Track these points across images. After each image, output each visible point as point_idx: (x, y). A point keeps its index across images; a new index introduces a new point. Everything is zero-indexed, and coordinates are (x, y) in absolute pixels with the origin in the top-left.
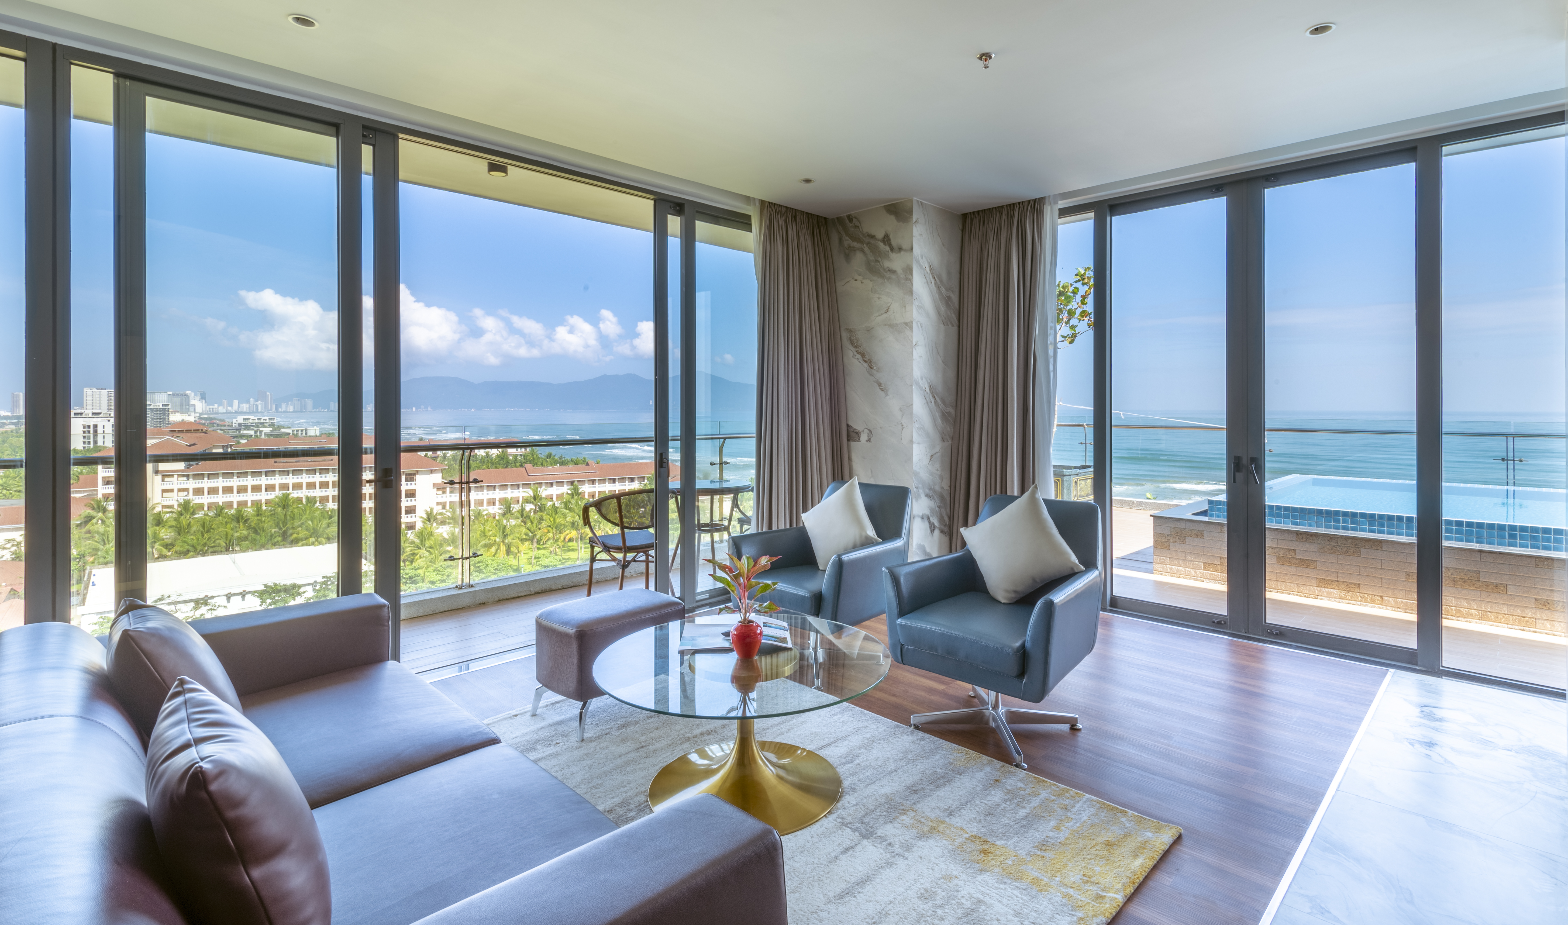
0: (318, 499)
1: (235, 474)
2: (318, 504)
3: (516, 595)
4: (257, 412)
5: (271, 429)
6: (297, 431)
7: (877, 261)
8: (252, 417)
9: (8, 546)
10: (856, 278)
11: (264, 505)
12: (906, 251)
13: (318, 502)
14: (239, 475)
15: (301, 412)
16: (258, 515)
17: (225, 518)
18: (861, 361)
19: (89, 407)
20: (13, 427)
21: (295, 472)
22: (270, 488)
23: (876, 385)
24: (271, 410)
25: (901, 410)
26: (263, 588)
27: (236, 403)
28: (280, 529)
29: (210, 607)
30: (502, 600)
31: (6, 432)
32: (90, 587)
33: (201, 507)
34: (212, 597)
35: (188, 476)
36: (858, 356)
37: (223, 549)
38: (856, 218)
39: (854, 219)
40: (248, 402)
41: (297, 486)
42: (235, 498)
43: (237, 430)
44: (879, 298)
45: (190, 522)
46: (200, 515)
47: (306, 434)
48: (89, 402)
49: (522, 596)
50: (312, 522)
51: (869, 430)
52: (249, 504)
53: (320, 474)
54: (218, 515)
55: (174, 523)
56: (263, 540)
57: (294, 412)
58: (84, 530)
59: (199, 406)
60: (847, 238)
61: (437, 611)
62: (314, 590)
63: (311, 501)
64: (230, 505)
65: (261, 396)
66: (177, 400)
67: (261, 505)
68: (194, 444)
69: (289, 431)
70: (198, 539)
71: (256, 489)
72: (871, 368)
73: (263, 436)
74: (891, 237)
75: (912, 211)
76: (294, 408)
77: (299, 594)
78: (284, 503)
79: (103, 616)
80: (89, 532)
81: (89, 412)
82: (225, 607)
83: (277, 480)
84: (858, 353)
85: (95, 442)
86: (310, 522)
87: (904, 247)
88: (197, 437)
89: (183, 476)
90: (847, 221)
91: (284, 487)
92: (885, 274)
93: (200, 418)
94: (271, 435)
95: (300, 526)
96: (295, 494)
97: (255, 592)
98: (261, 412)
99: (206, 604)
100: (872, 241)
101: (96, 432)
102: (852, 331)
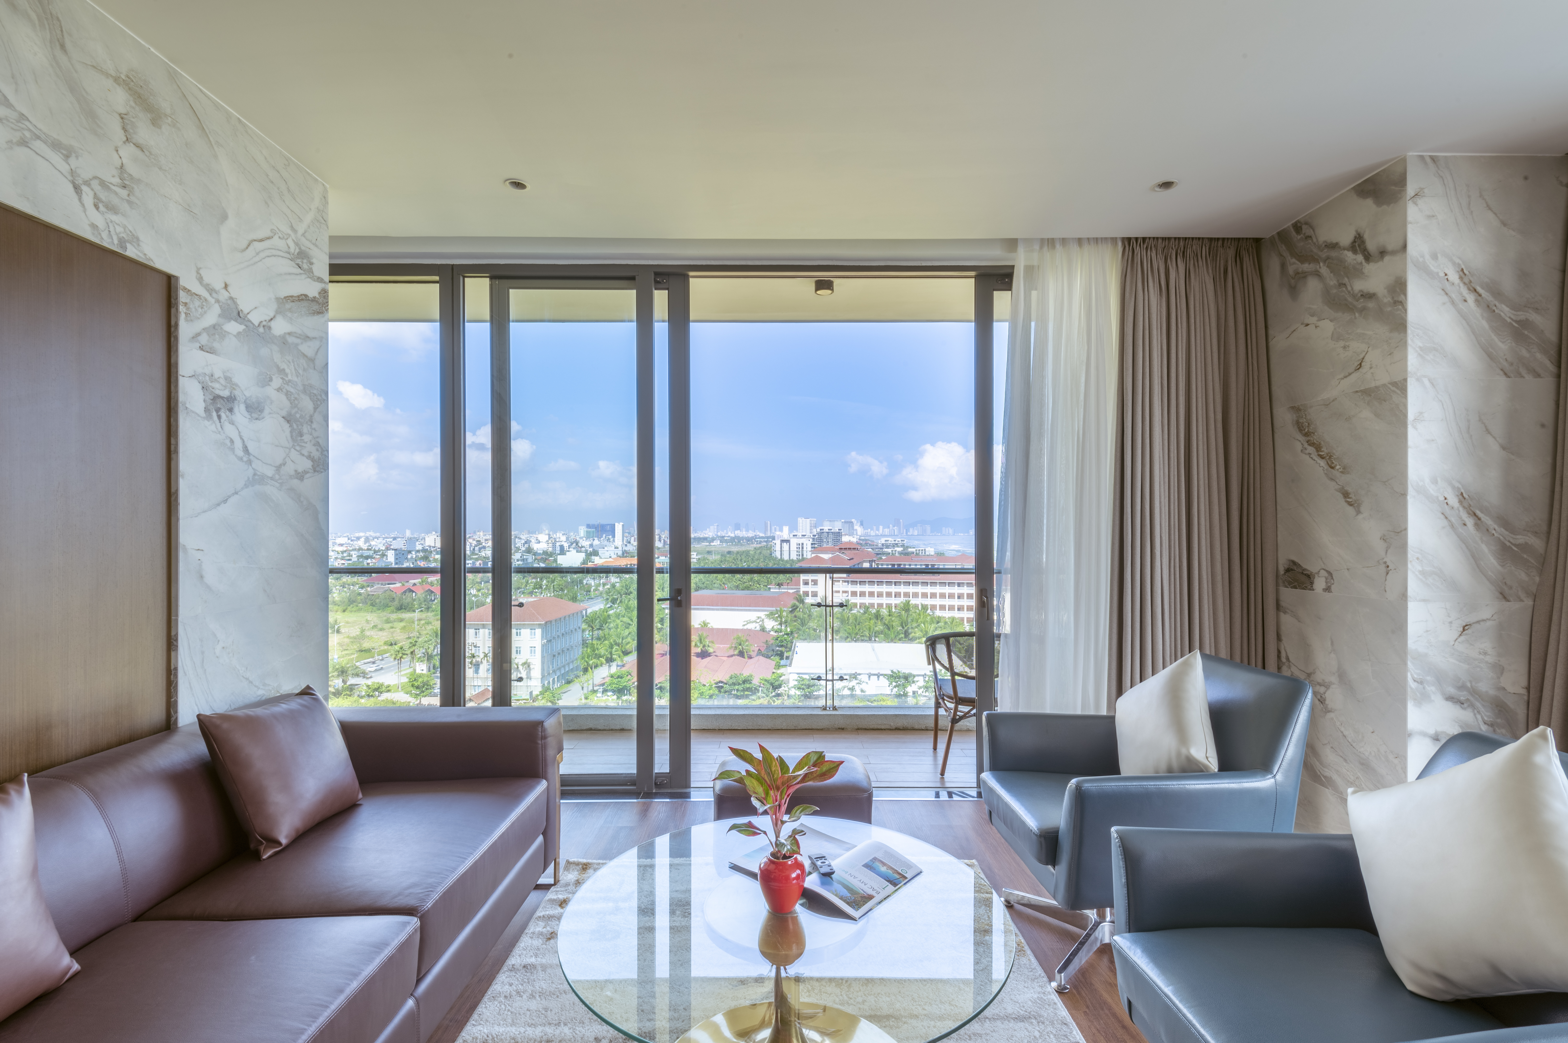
0: (929, 607)
1: (876, 583)
2: (929, 611)
3: (876, 727)
4: (894, 535)
5: (902, 549)
6: (919, 550)
7: (1342, 285)
8: (890, 539)
9: (758, 621)
10: (1306, 321)
11: (893, 608)
12: (1394, 253)
13: (929, 609)
14: (879, 583)
15: (923, 535)
16: (889, 615)
17: (869, 615)
18: (1315, 458)
19: (801, 531)
20: (765, 543)
21: (914, 584)
22: (897, 595)
23: (1340, 496)
24: (903, 534)
25: (1384, 539)
26: (890, 673)
27: (881, 527)
28: (903, 628)
29: (858, 681)
30: (861, 729)
31: (762, 547)
32: (795, 655)
33: (855, 605)
34: (860, 674)
35: (848, 582)
36: (1311, 449)
37: (867, 639)
38: (1306, 223)
39: (1304, 227)
40: (889, 527)
41: (915, 595)
42: (876, 601)
43: (881, 548)
44: (1344, 347)
45: (849, 616)
46: (855, 611)
47: (925, 553)
48: (801, 528)
49: (881, 729)
50: (924, 625)
51: (1327, 571)
52: (884, 606)
53: (931, 586)
54: (865, 613)
55: (839, 616)
56: (893, 636)
57: (918, 535)
58: (793, 615)
59: (859, 530)
60: (1294, 260)
61: (799, 728)
62: (924, 680)
63: (925, 607)
64: (872, 605)
65: (897, 523)
66: (847, 525)
67: (892, 607)
68: (852, 559)
69: (914, 550)
70: (853, 628)
71: (889, 594)
72: (1332, 468)
73: (897, 554)
74: (1366, 237)
75: (1405, 178)
76: (918, 532)
77: (914, 682)
78: (906, 607)
79: (800, 676)
80: (795, 616)
81: (800, 534)
82: (867, 683)
83: (902, 589)
84: (1309, 445)
85: (803, 555)
86: (923, 625)
87: (1390, 247)
88: (854, 554)
89: (845, 582)
90: (1294, 233)
91: (907, 595)
92: (1355, 303)
93: (860, 539)
94: (902, 553)
95: (916, 627)
96: (913, 601)
97: (886, 675)
98: (897, 535)
99: (856, 678)
100: (1334, 254)
101: (803, 548)
102: (1300, 410)
